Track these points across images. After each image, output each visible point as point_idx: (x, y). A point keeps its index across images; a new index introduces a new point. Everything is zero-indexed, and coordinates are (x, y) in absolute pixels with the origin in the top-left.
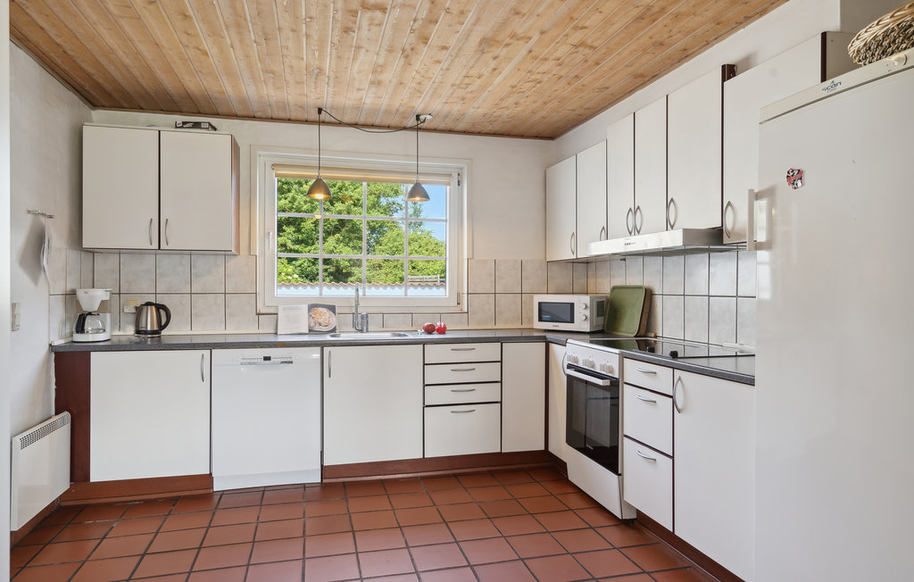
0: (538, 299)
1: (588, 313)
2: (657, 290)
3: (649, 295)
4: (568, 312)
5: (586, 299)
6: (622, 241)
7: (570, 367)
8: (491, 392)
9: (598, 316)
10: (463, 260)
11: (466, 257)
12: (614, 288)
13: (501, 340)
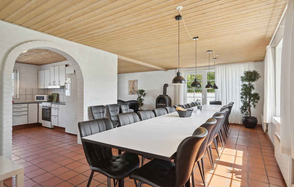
0: (36, 96)
1: (47, 98)
2: (59, 94)
3: (58, 95)
4: (43, 98)
5: (47, 96)
6: (52, 86)
7: (43, 107)
8: (26, 113)
9: (49, 98)
10: (17, 88)
11: (18, 87)
12: (52, 94)
13: (28, 103)
